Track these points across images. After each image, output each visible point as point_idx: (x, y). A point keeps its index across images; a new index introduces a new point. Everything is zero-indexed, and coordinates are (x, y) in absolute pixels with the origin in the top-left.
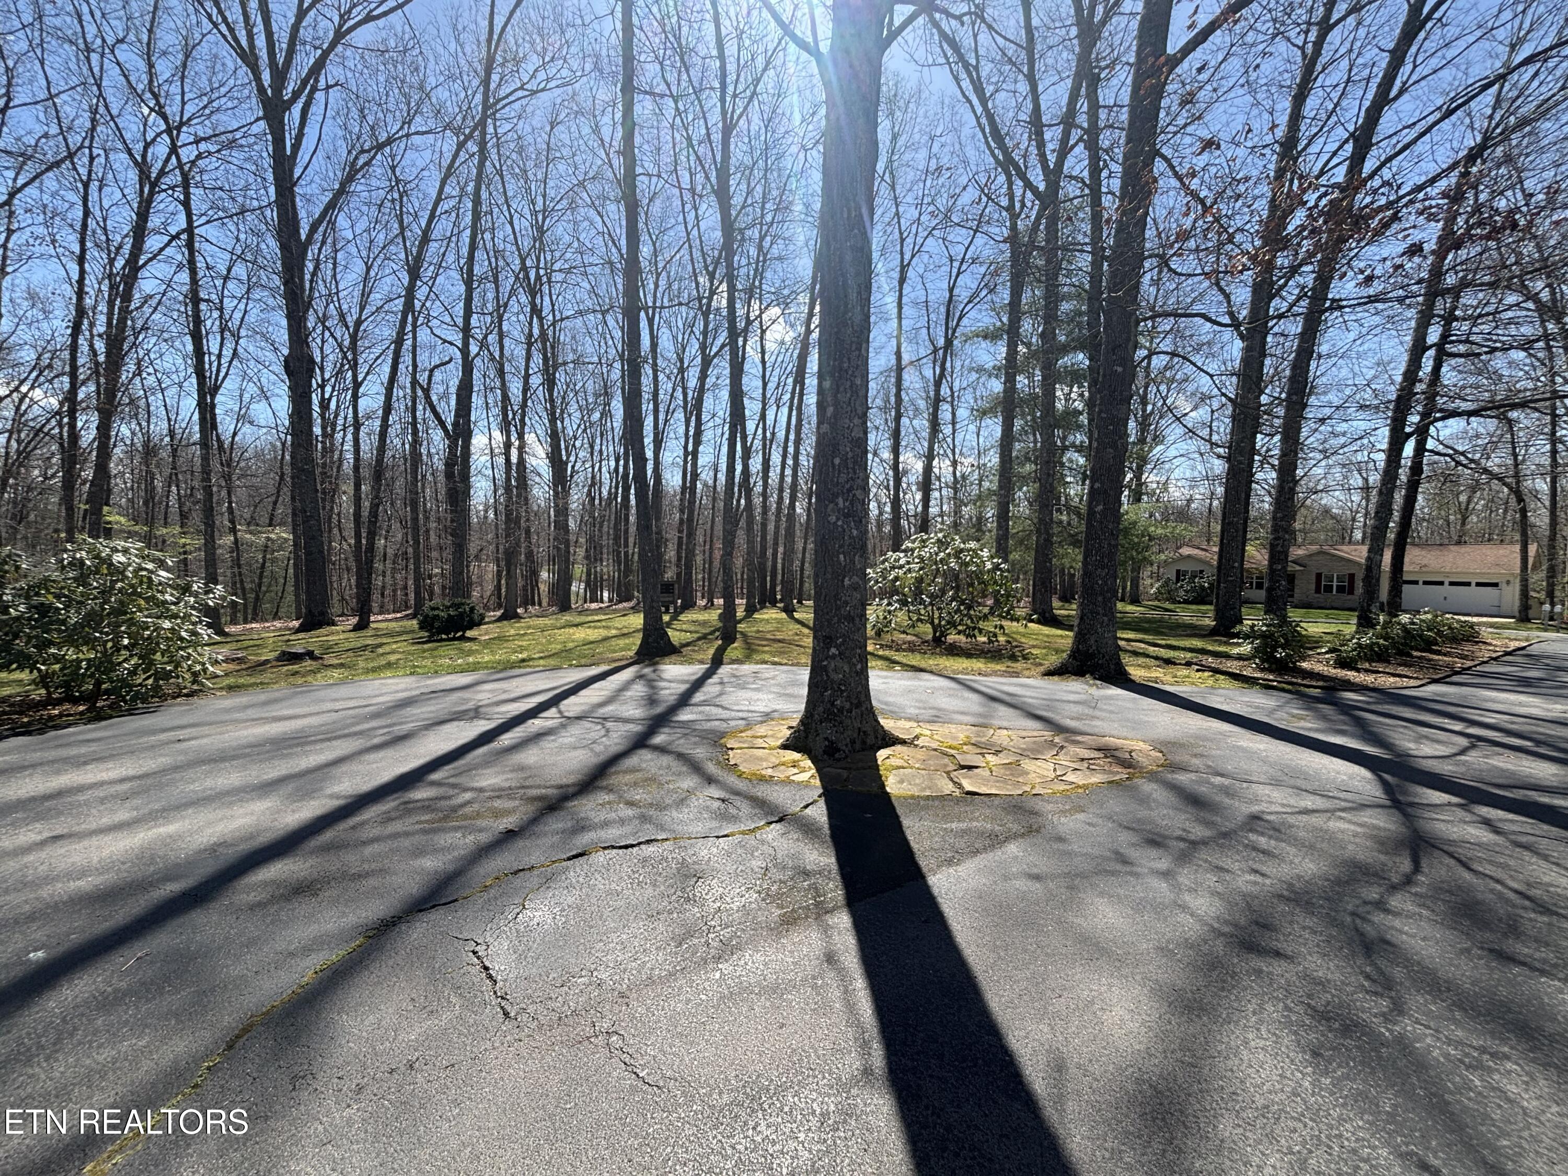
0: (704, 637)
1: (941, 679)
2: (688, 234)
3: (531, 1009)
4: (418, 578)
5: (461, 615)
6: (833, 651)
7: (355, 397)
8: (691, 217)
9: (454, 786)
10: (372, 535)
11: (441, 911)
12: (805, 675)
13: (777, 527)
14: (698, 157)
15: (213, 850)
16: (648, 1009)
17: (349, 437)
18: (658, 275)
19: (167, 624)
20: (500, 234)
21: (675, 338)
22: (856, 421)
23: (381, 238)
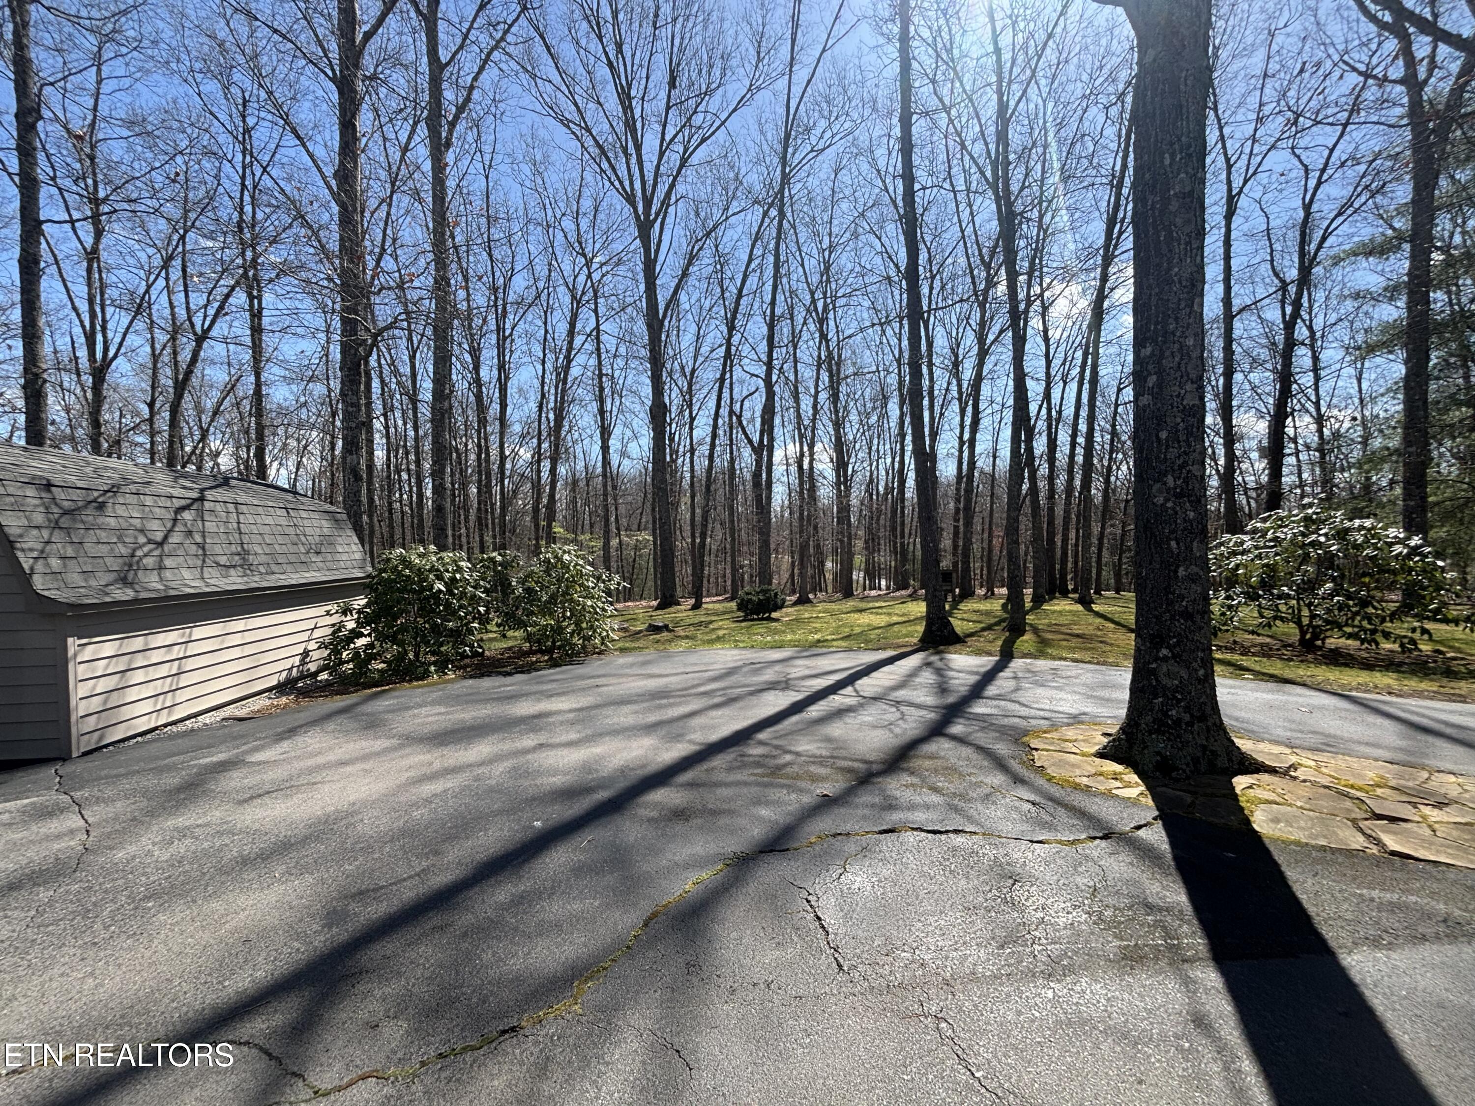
0: (989, 628)
1: (1324, 695)
2: (963, 231)
3: (861, 968)
4: (734, 570)
5: (768, 600)
6: (1164, 652)
7: (691, 429)
8: (965, 215)
9: (777, 747)
10: (703, 536)
11: (778, 855)
12: (1125, 677)
13: (1067, 512)
14: (972, 157)
15: (623, 771)
16: (975, 1006)
17: (688, 460)
18: (933, 277)
19: (589, 603)
20: (794, 277)
21: (949, 334)
22: (1189, 387)
23: (707, 305)
